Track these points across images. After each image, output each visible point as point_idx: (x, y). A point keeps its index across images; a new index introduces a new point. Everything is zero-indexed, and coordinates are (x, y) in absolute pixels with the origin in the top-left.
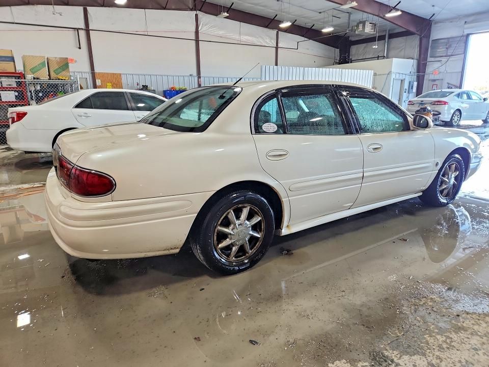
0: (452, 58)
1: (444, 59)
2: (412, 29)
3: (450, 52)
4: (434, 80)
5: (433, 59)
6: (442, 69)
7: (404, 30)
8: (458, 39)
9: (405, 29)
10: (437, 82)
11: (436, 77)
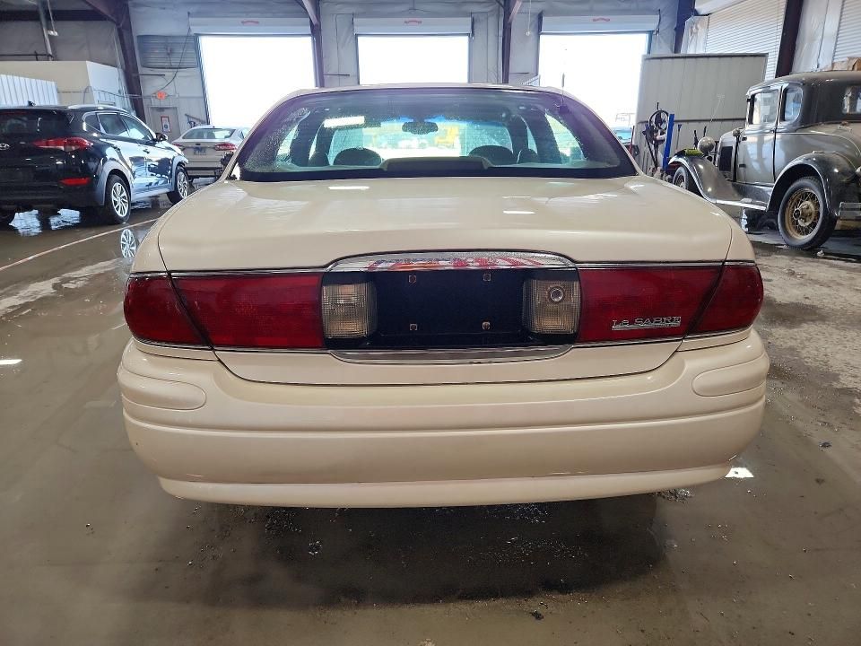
0: (181, 73)
1: (169, 73)
2: (103, 9)
3: (175, 61)
4: (161, 109)
5: (147, 71)
6: (170, 90)
7: (89, 8)
8: (183, 40)
9: (90, 5)
10: (166, 113)
11: (164, 104)
